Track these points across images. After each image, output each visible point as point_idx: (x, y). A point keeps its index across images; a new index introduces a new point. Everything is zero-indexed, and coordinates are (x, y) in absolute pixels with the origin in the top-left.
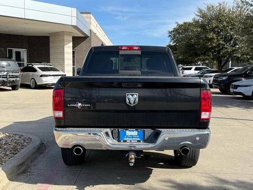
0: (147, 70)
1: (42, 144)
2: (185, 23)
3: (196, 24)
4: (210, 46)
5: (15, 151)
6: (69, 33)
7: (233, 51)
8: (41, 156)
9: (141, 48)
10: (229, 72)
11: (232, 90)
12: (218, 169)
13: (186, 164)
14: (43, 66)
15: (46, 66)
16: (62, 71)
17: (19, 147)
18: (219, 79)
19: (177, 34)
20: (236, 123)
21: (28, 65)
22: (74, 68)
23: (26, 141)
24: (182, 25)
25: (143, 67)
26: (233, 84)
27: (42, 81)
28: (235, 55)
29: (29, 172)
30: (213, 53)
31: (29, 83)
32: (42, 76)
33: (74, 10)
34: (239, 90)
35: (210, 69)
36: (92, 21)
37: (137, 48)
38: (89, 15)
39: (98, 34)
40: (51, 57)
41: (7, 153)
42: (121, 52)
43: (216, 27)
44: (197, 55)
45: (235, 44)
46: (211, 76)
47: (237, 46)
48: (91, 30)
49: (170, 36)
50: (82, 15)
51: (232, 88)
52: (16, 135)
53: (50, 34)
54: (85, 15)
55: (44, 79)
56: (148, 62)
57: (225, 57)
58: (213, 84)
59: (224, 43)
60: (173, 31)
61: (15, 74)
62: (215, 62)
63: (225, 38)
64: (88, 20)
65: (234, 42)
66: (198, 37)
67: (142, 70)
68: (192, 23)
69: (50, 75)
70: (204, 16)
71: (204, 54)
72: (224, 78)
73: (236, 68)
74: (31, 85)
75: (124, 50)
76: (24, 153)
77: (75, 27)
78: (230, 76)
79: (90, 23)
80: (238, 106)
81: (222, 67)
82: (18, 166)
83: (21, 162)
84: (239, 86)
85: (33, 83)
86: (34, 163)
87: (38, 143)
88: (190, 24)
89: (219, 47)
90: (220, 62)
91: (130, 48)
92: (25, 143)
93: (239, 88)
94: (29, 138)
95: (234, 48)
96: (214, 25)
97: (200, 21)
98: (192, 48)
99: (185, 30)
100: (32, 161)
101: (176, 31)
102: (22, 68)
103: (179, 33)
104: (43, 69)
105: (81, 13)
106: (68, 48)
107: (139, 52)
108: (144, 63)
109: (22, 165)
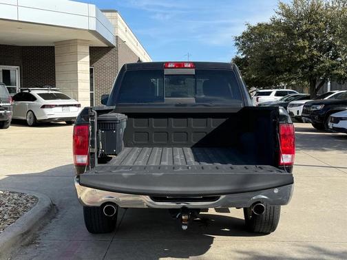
0: (203, 96)
1: (53, 205)
2: (260, 25)
3: (277, 25)
4: (299, 59)
5: (15, 215)
6: (84, 42)
7: (333, 66)
8: (53, 221)
9: (195, 65)
10: (326, 98)
11: (330, 125)
12: (305, 236)
13: (261, 229)
14: (46, 92)
15: (50, 92)
16: (75, 99)
17: (20, 209)
18: (312, 109)
19: (249, 40)
20: (335, 173)
21: (22, 90)
22: (92, 95)
23: (30, 201)
24: (255, 28)
25: (198, 92)
26: (333, 115)
27: (44, 114)
28: (335, 72)
29: (39, 243)
30: (303, 69)
31: (24, 118)
32: (44, 107)
33: (93, 7)
34: (341, 124)
35: (298, 94)
36: (119, 23)
37: (189, 66)
38: (114, 14)
39: (128, 43)
40: (58, 78)
41: (5, 217)
42: (167, 72)
43: (308, 31)
44: (278, 72)
45: (336, 56)
46: (300, 105)
47: (339, 59)
48: (117, 37)
49: (237, 44)
50: (104, 14)
51: (331, 122)
52: (13, 193)
53: (55, 43)
54: (108, 14)
55: (47, 111)
56: (205, 85)
57: (320, 75)
58: (302, 116)
59: (319, 54)
60: (243, 36)
61: (4, 104)
62: (306, 83)
63: (321, 47)
64: (113, 22)
65: (333, 53)
66: (280, 45)
67: (197, 96)
68: (271, 25)
69: (56, 106)
70: (288, 14)
71: (289, 71)
72: (319, 107)
73: (337, 92)
74: (28, 120)
75: (171, 68)
76: (28, 216)
77: (94, 33)
78: (327, 104)
79: (116, 27)
80: (339, 148)
81: (317, 90)
82: (23, 235)
83: (26, 229)
84: (341, 119)
85: (30, 118)
86: (44, 232)
87: (47, 203)
88: (267, 26)
89: (312, 60)
90: (313, 82)
91: (180, 65)
92: (29, 204)
93: (340, 121)
94: (34, 197)
95: (334, 62)
96: (304, 28)
97: (283, 21)
98: (271, 62)
99: (259, 35)
100: (41, 229)
101: (246, 36)
102: (13, 95)
103: (250, 40)
104: (45, 96)
105: (103, 11)
106: (84, 64)
107: (193, 72)
108: (200, 86)
109: (27, 233)
